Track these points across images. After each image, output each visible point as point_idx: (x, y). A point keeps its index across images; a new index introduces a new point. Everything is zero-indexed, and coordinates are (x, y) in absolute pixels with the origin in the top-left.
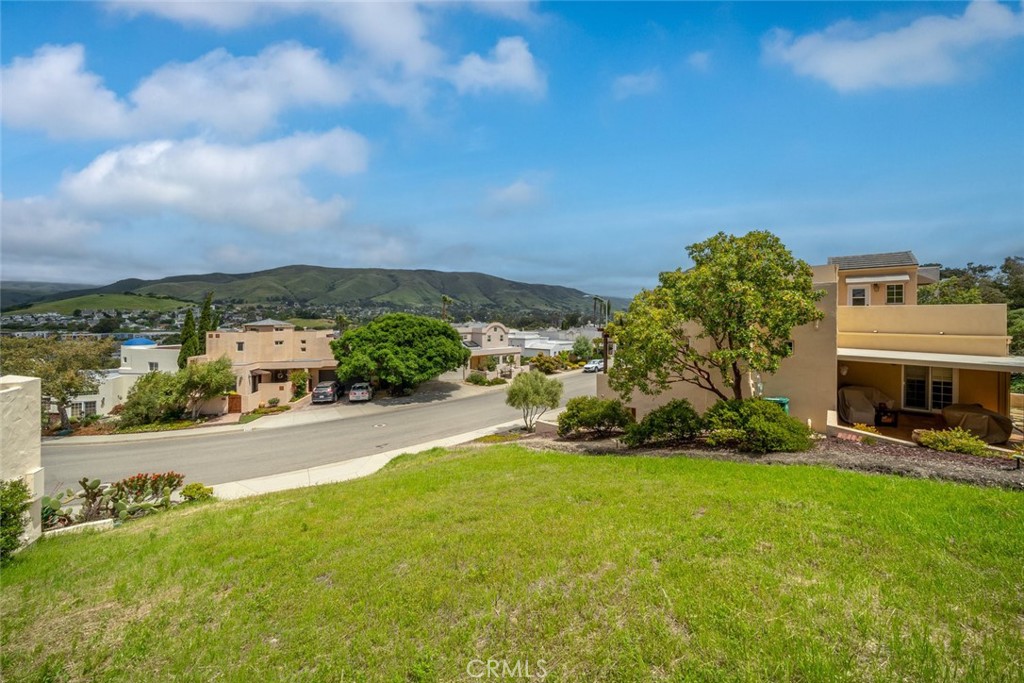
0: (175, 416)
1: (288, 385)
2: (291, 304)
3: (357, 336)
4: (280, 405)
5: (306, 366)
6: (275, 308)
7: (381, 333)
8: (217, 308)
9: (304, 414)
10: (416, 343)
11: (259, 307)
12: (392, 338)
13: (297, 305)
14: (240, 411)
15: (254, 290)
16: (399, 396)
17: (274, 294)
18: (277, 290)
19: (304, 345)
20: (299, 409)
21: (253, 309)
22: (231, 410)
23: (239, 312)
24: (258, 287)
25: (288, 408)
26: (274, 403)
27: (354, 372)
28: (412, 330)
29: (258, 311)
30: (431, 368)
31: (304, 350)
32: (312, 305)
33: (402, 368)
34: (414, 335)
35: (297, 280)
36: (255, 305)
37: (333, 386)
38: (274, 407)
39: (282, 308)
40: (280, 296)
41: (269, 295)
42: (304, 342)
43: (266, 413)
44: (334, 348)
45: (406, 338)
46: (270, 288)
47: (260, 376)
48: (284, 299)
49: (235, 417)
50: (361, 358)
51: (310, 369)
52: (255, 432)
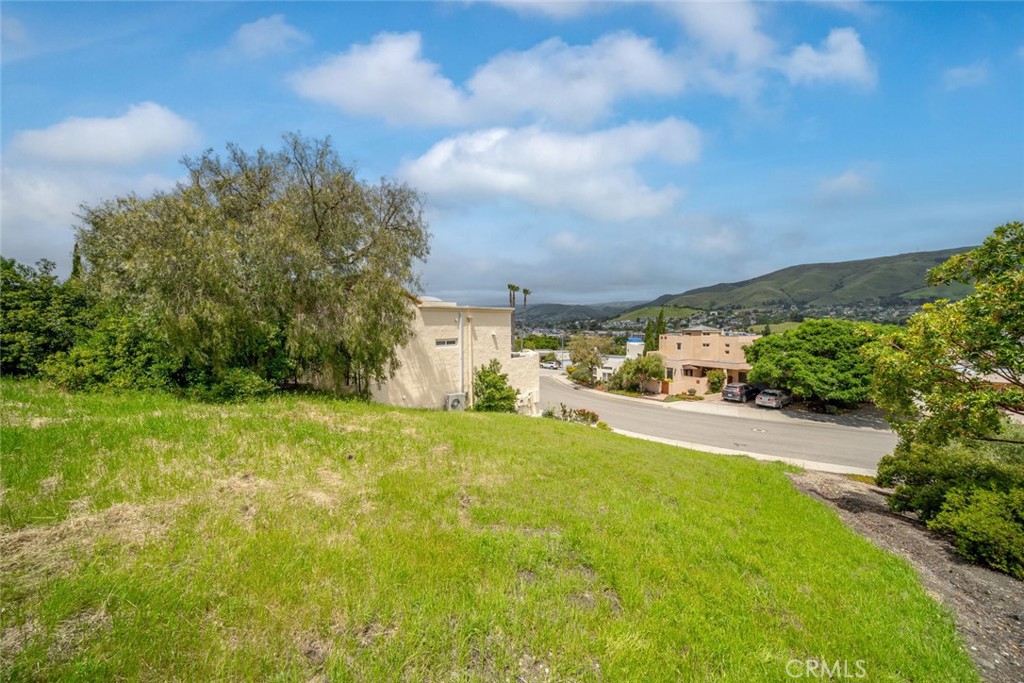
0: (633, 388)
1: (704, 380)
2: (788, 307)
3: (767, 343)
4: (697, 394)
5: (725, 367)
6: (771, 312)
7: (794, 340)
8: (719, 314)
9: (714, 407)
10: (839, 354)
11: (755, 312)
12: (807, 345)
13: (794, 308)
14: (667, 393)
15: (752, 295)
16: (817, 411)
17: (770, 298)
18: (774, 294)
19: (727, 349)
20: (710, 401)
21: (749, 313)
22: (663, 392)
23: (737, 317)
24: (755, 293)
25: (701, 399)
26: (692, 392)
27: (759, 378)
28: (837, 339)
29: (754, 315)
30: (856, 386)
31: (727, 352)
32: (812, 306)
33: (811, 380)
34: (837, 344)
35: (797, 281)
36: (751, 310)
37: (741, 388)
38: (691, 396)
39: (777, 311)
40: (776, 299)
41: (765, 300)
42: (728, 345)
43: (684, 399)
44: (747, 353)
45: (826, 347)
46: (766, 293)
47: (691, 371)
48: (781, 302)
49: (663, 397)
50: (767, 365)
51: (728, 370)
52: (669, 409)
